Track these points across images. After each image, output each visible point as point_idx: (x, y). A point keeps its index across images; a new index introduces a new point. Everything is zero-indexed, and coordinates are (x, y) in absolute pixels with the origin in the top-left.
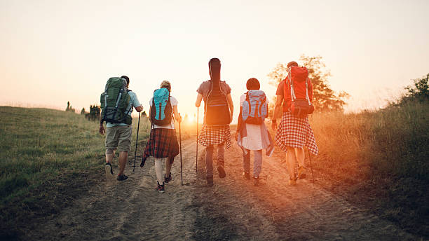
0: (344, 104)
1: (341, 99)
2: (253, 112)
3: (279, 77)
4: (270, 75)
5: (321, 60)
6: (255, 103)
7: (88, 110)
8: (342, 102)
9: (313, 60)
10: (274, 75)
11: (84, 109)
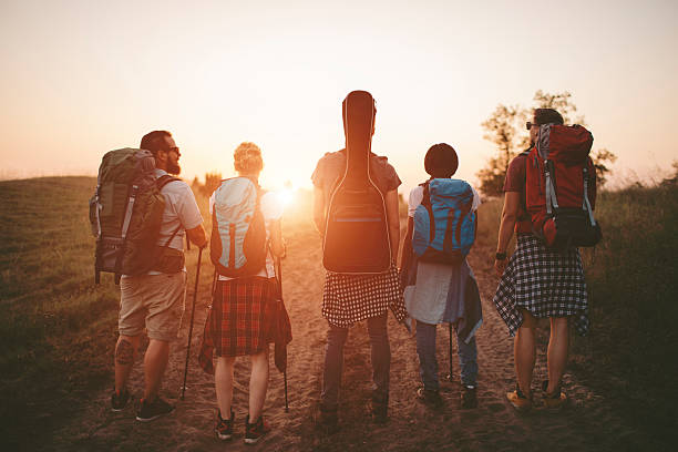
0: (606, 170)
1: (601, 162)
2: (440, 238)
3: (500, 128)
4: (487, 125)
5: (569, 100)
6: (444, 214)
7: (202, 181)
8: (602, 168)
9: (555, 100)
10: (493, 125)
11: (196, 179)
